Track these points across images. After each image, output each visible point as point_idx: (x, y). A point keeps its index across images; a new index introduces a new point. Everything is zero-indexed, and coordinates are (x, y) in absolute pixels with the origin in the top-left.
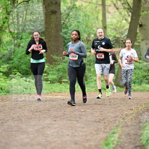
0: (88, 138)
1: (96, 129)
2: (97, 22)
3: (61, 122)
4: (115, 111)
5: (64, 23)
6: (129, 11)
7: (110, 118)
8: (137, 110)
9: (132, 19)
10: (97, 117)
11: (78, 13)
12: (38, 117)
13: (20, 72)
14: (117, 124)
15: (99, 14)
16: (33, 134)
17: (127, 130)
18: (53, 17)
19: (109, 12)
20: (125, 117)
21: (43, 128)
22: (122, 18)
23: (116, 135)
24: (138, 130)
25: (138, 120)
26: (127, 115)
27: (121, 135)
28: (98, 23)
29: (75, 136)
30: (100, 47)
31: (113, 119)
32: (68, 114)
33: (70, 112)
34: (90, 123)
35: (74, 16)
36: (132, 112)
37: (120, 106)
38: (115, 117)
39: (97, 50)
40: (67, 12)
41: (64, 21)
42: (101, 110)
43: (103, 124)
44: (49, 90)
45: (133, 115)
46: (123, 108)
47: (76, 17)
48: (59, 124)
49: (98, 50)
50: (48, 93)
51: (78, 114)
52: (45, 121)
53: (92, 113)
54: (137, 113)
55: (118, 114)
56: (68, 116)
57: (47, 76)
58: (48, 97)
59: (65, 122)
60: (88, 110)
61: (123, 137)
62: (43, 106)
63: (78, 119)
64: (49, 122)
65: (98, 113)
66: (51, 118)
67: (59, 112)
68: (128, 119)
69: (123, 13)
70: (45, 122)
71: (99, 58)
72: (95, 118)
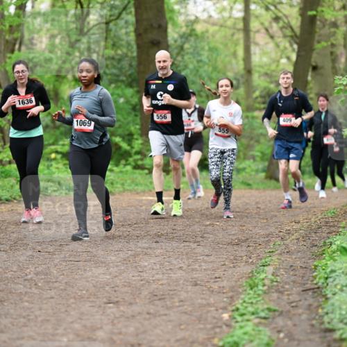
0: (217, 275)
1: (232, 257)
2: (234, 61)
3: (167, 244)
4: (268, 225)
6: (292, 41)
7: (258, 237)
8: (307, 222)
9: (298, 56)
10: (234, 235)
11: (199, 45)
12: (125, 235)
14: (270, 248)
15: (237, 48)
16: (117, 266)
17: (289, 260)
19: (257, 45)
20: (285, 236)
21: (135, 256)
22: (279, 54)
23: (270, 269)
24: (309, 259)
25: (309, 241)
26: (289, 232)
27: (277, 269)
28: (237, 63)
29: (193, 270)
30: (161, 95)
31: (263, 239)
32: (180, 230)
33: (185, 226)
34: (221, 246)
35: (191, 50)
36: (298, 226)
37: (276, 216)
38: (268, 236)
39: (155, 102)
40: (179, 43)
41: (175, 59)
42: (240, 223)
43: (244, 248)
44: (146, 185)
45: (300, 231)
46: (282, 219)
47: (196, 52)
48: (164, 248)
49: (158, 102)
50: (144, 192)
51: (199, 230)
52: (138, 242)
53: (224, 228)
54: (308, 228)
55: (272, 230)
56: (181, 233)
57: (142, 160)
58: (144, 198)
59: (175, 244)
60: (218, 223)
61: (282, 271)
62: (136, 214)
63: (199, 239)
64: (147, 245)
65: (236, 228)
66: (149, 237)
67: (164, 225)
68: (291, 239)
69: (282, 46)
70: (139, 244)
71: (158, 120)
72: (231, 237)
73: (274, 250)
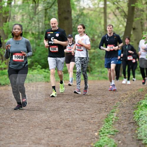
0: (92, 117)
1: (99, 109)
2: (100, 26)
3: (72, 103)
4: (114, 95)
5: (74, 27)
6: (124, 18)
7: (110, 100)
8: (131, 94)
11: (85, 19)
12: (54, 100)
13: (40, 65)
14: (115, 105)
15: (101, 20)
16: (50, 113)
17: (123, 110)
18: (66, 22)
19: (109, 19)
20: (121, 100)
21: (58, 108)
22: (119, 23)
23: (115, 114)
24: (132, 110)
25: (132, 102)
26: (123, 98)
27: (118, 114)
29: (82, 114)
30: (53, 39)
31: (112, 101)
34: (94, 104)
35: (82, 21)
36: (127, 96)
38: (114, 100)
39: (50, 42)
40: (77, 18)
41: (75, 25)
42: (103, 95)
43: (104, 105)
45: (128, 98)
46: (120, 93)
48: (70, 105)
49: (52, 42)
52: (59, 102)
53: (96, 97)
54: (131, 96)
55: (116, 97)
56: (77, 98)
59: (75, 103)
60: (93, 95)
61: (120, 115)
62: (58, 91)
63: (85, 101)
64: (63, 104)
65: (101, 97)
66: (64, 100)
67: (70, 96)
68: (124, 101)
69: (120, 19)
70: (60, 104)
71: (52, 51)
72: (99, 100)
73: (117, 106)
